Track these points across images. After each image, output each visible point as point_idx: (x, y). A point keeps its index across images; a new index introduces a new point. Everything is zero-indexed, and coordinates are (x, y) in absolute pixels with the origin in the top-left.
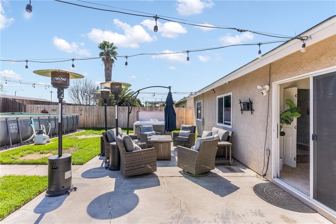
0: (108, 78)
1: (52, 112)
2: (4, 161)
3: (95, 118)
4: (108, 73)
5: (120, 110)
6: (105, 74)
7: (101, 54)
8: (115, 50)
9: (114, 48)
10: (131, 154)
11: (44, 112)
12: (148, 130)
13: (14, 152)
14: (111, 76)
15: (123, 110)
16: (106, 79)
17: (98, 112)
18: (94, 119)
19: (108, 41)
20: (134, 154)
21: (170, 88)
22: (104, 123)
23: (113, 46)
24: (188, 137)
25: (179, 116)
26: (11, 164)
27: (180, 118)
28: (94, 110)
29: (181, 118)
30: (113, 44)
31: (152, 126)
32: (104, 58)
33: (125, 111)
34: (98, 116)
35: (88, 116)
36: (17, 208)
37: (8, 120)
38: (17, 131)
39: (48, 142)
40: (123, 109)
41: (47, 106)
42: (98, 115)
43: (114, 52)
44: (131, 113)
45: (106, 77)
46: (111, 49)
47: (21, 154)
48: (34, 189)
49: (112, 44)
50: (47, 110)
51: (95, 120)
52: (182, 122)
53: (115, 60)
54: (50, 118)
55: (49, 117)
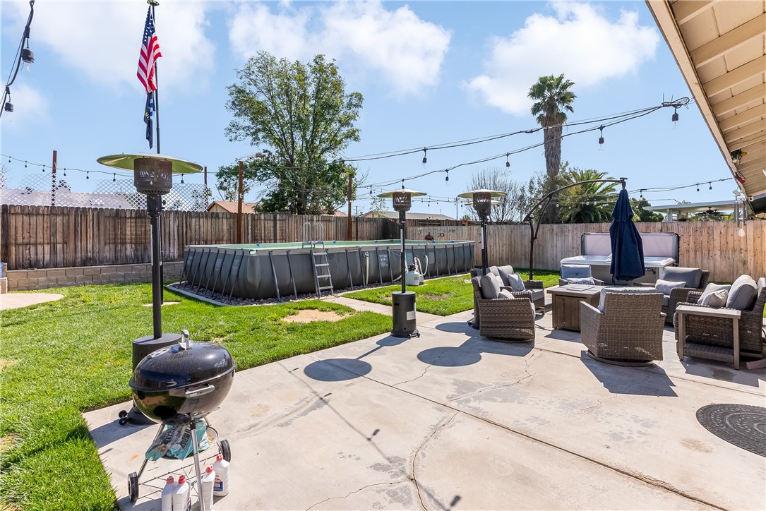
0: (553, 159)
1: (439, 237)
2: (370, 298)
3: (504, 248)
4: (552, 147)
5: (555, 232)
6: (544, 150)
7: (536, 109)
8: (569, 90)
9: (565, 87)
10: (489, 304)
11: (429, 238)
12: (577, 274)
13: (382, 291)
14: (560, 152)
15: (562, 232)
16: (547, 161)
17: (511, 238)
18: (503, 251)
19: (551, 75)
20: (493, 303)
21: (623, 181)
22: (521, 259)
23: (564, 81)
24: (669, 297)
25: (730, 246)
26: (374, 302)
27: (734, 250)
28: (502, 232)
29: (737, 253)
30: (563, 78)
31: (588, 266)
32: (541, 115)
33: (566, 234)
34: (510, 245)
35: (492, 244)
36: (366, 337)
37: (379, 249)
38: (387, 265)
39: (421, 284)
40: (562, 230)
41: (431, 228)
42: (511, 242)
43: (564, 97)
44: (536, 238)
45: (547, 157)
46: (558, 91)
47: (387, 293)
48: (383, 327)
49: (561, 78)
50: (432, 234)
51: (504, 253)
52: (740, 265)
53: (568, 113)
54: (428, 247)
55: (426, 246)
